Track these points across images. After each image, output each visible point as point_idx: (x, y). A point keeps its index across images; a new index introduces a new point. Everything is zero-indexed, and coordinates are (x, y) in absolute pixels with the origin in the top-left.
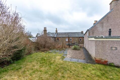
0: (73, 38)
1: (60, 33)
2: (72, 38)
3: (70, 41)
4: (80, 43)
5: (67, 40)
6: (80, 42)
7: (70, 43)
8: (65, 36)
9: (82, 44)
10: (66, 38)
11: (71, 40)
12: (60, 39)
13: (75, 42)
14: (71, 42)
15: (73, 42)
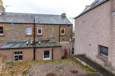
0: (46, 26)
1: (12, 13)
2: (43, 26)
3: (38, 34)
4: (61, 38)
5: (29, 32)
6: (62, 36)
7: (37, 40)
8: (23, 22)
9: (66, 42)
10: (26, 26)
11: (40, 31)
12: (6, 29)
13: (51, 36)
14: (40, 36)
15: (45, 38)
